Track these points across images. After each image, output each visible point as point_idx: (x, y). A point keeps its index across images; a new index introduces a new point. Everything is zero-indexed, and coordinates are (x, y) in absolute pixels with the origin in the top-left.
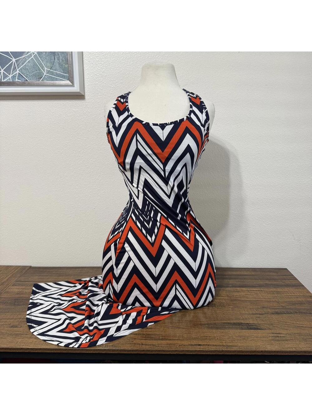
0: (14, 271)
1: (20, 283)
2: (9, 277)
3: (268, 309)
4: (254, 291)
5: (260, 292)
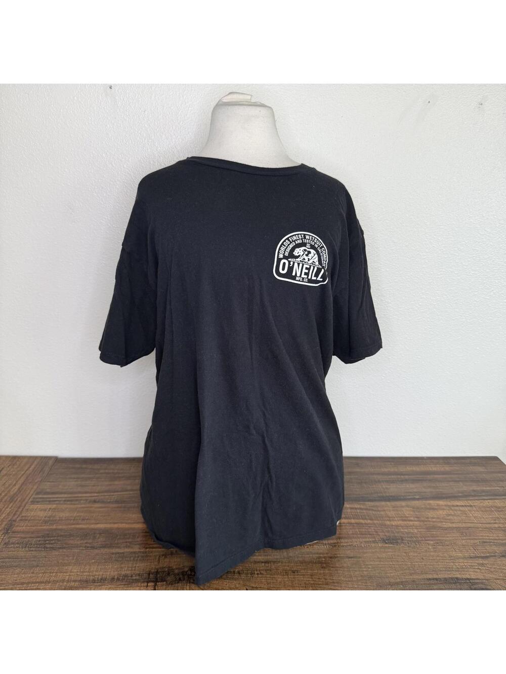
0: (27, 470)
1: (45, 496)
2: (20, 482)
3: (491, 546)
4: (458, 506)
5: (469, 508)
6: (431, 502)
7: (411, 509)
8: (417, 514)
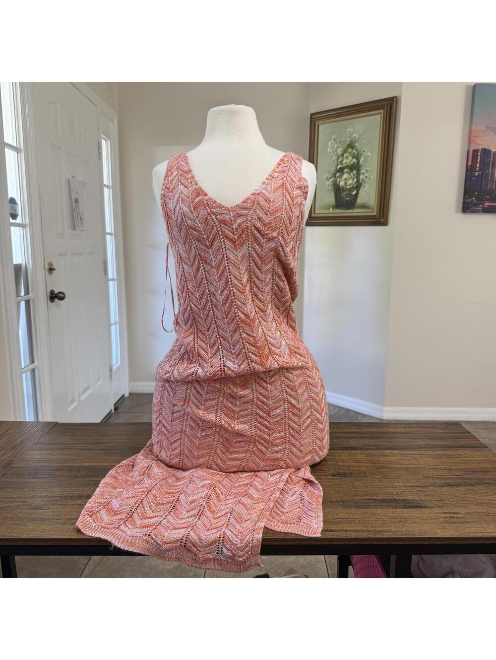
1: (42, 446)
3: (434, 479)
5: (422, 456)
6: (386, 451)
7: (366, 455)
8: (370, 458)
